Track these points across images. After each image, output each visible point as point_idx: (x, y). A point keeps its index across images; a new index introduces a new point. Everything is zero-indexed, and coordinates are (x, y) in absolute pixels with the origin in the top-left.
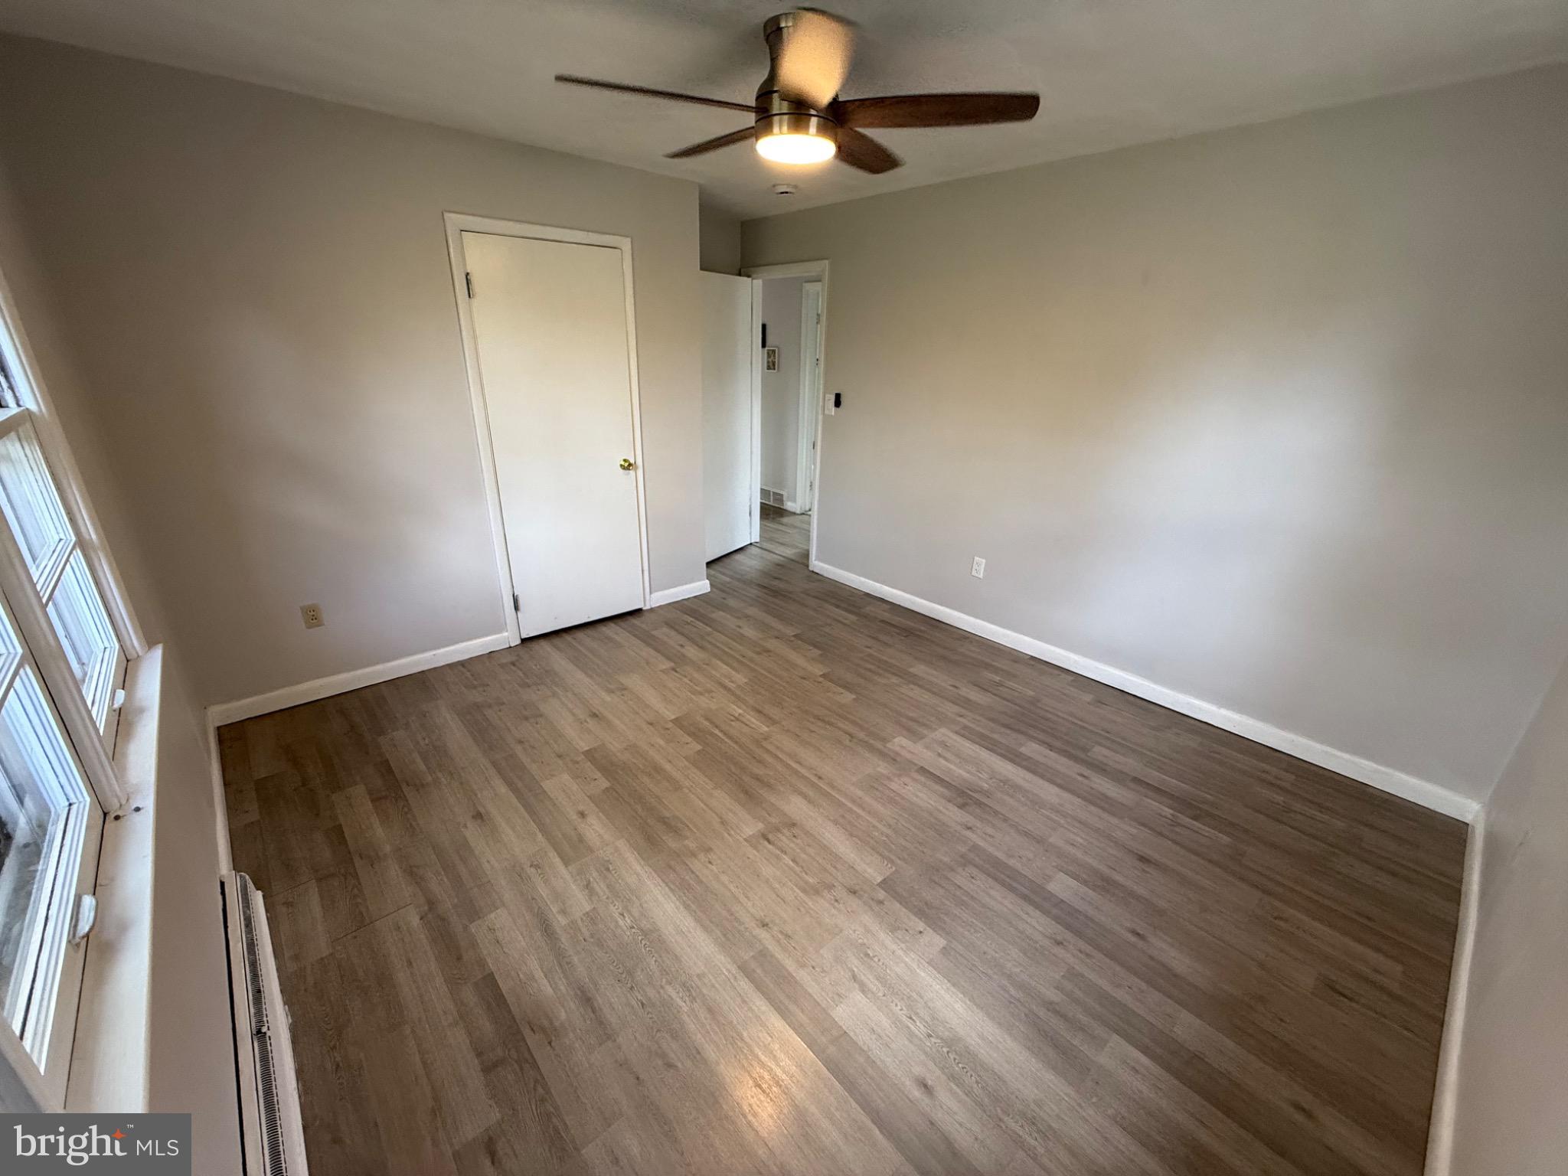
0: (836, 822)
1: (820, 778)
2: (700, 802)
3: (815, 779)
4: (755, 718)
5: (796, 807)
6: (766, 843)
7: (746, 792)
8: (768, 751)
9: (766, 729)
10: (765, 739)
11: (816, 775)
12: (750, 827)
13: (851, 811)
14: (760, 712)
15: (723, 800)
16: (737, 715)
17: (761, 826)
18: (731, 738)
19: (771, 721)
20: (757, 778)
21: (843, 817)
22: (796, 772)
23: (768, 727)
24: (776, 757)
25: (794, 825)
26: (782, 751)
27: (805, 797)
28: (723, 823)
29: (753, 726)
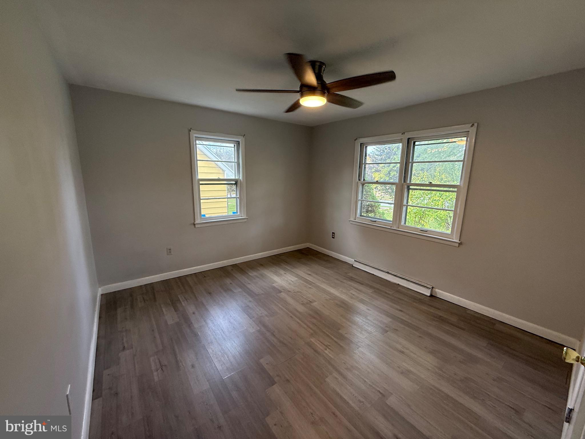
0: (290, 304)
1: (291, 317)
2: (333, 311)
3: (293, 316)
4: (317, 346)
5: (301, 308)
6: (310, 301)
7: (317, 313)
8: (311, 329)
9: (312, 340)
10: (312, 334)
11: (293, 318)
12: (315, 304)
13: (283, 307)
14: (316, 351)
15: (326, 312)
16: (328, 349)
17: (312, 304)
18: (328, 336)
19: (310, 345)
20: (314, 318)
21: (287, 305)
22: (300, 319)
23: (311, 341)
24: (308, 326)
25: (302, 304)
26: (304, 328)
27: (297, 311)
28: (323, 306)
29: (318, 342)
